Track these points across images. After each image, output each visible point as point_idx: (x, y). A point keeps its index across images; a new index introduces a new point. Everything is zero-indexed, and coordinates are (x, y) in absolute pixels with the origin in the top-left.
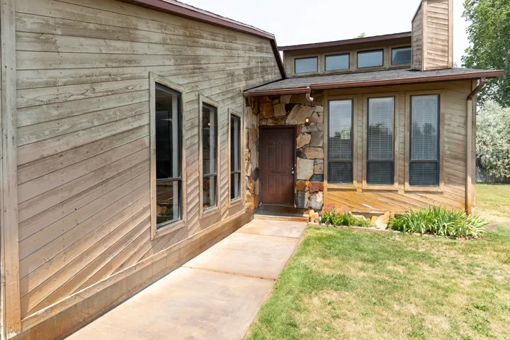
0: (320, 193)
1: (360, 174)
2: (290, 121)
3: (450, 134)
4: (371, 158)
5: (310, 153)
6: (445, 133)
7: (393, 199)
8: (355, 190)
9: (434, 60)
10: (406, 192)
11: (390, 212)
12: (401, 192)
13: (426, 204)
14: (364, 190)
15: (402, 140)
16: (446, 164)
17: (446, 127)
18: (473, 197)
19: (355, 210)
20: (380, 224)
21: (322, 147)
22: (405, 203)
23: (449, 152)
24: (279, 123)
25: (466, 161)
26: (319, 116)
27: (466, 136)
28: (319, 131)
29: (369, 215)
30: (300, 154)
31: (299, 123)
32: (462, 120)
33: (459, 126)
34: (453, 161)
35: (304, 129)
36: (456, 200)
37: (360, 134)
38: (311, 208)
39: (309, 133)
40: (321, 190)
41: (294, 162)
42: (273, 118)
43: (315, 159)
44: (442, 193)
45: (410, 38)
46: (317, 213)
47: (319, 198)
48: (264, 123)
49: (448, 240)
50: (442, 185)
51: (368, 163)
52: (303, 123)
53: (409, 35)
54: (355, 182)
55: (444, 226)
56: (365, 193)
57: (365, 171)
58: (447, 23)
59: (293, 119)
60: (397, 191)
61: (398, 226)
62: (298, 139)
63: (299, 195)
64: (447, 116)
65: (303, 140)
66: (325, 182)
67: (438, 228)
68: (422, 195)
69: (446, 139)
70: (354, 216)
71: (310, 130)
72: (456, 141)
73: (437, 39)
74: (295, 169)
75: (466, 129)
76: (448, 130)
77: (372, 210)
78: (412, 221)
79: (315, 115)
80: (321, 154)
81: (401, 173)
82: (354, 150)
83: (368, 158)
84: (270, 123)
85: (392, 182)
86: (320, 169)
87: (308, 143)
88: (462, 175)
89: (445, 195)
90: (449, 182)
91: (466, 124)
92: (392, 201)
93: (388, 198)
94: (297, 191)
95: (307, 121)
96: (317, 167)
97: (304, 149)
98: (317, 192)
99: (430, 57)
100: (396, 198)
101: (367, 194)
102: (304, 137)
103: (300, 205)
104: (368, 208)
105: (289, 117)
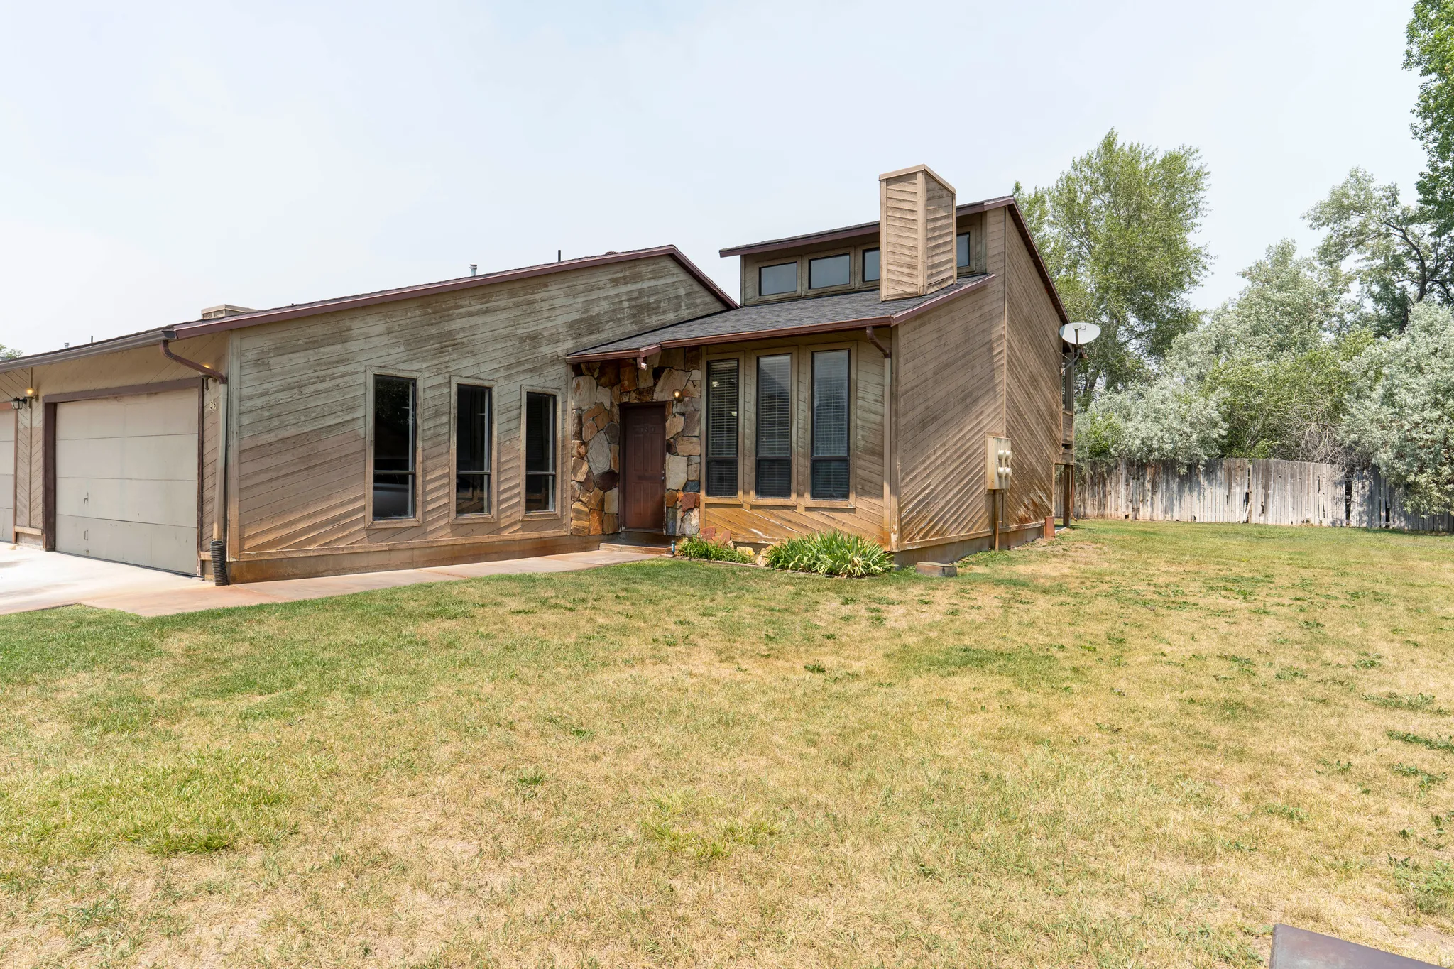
0: (696, 511)
1: (747, 479)
2: (658, 396)
3: (866, 415)
4: (765, 454)
5: (684, 447)
6: (859, 412)
7: (789, 521)
8: (741, 506)
9: (898, 282)
11: (780, 540)
12: (800, 510)
13: (831, 528)
14: (752, 506)
15: (801, 424)
16: (859, 462)
17: (860, 402)
19: (740, 539)
20: (760, 559)
21: (700, 437)
22: (805, 526)
23: (864, 443)
24: (645, 399)
25: (883, 457)
26: (694, 386)
27: (884, 415)
28: (694, 410)
29: (758, 547)
30: (670, 448)
31: (669, 398)
32: (878, 390)
33: (876, 401)
34: (867, 457)
35: (675, 408)
36: (872, 522)
38: (683, 534)
39: (683, 414)
40: (698, 506)
41: (662, 461)
42: (637, 390)
43: (689, 456)
44: (853, 510)
47: (695, 518)
48: (626, 399)
50: (852, 496)
51: (758, 462)
52: (673, 397)
54: (740, 493)
56: (754, 510)
57: (753, 475)
59: (661, 391)
60: (795, 507)
62: (668, 424)
63: (670, 515)
64: (861, 385)
65: (675, 424)
66: (703, 494)
68: (828, 513)
70: (739, 548)
71: (681, 409)
72: (875, 426)
74: (663, 473)
75: (883, 406)
76: (863, 409)
79: (690, 386)
80: (697, 448)
81: (800, 479)
82: (740, 442)
83: (757, 454)
84: (632, 398)
85: (787, 494)
86: (696, 471)
87: (680, 430)
88: (877, 479)
89: (858, 514)
90: (864, 492)
91: (882, 396)
92: (786, 523)
93: (783, 519)
94: (667, 508)
95: (677, 394)
96: (692, 468)
97: (675, 440)
98: (691, 510)
99: (891, 276)
100: (795, 520)
101: (757, 513)
102: (675, 420)
103: (670, 531)
104: (757, 534)
105: (658, 388)
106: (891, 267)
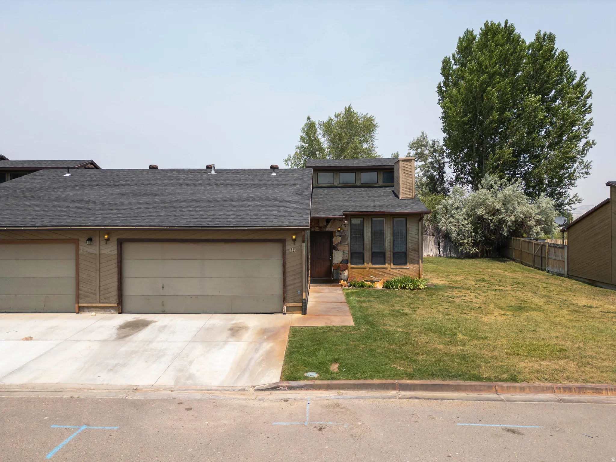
0: (347, 271)
1: (368, 259)
2: (329, 229)
3: (412, 239)
4: (374, 251)
5: (341, 248)
6: (410, 238)
8: (366, 268)
9: (405, 194)
10: (392, 268)
11: (384, 279)
12: (389, 269)
13: (401, 274)
14: (370, 268)
15: (389, 241)
16: (410, 253)
17: (410, 235)
18: (422, 270)
19: (366, 280)
20: (379, 286)
21: (348, 244)
22: (391, 274)
23: (411, 247)
24: (322, 230)
25: (419, 252)
26: (345, 226)
27: (418, 239)
28: (346, 235)
29: (373, 282)
30: (335, 248)
31: (334, 230)
32: (417, 231)
33: (416, 234)
34: (412, 252)
35: (337, 234)
36: (415, 272)
37: (368, 237)
38: (341, 279)
39: (340, 236)
40: (347, 269)
41: (331, 253)
42: (318, 226)
43: (343, 251)
44: (408, 269)
45: (393, 169)
46: (345, 282)
47: (346, 273)
48: (313, 230)
49: (410, 291)
50: (408, 264)
51: (372, 253)
52: (337, 230)
53: (393, 167)
54: (365, 264)
55: (408, 285)
56: (371, 270)
57: (371, 258)
58: (411, 174)
59: (330, 227)
60: (387, 268)
61: (388, 286)
62: (334, 239)
63: (335, 272)
64: (410, 229)
65: (336, 240)
66: (349, 264)
67: (406, 286)
68: (399, 270)
69: (410, 241)
70: (365, 283)
71: (340, 234)
72: (415, 242)
73: (407, 182)
74: (332, 257)
75: (419, 236)
76: (411, 236)
77: (374, 279)
78: (394, 283)
79: (343, 226)
80: (347, 248)
81: (389, 259)
82: (365, 246)
83: (372, 251)
84: (317, 229)
85: (385, 264)
86: (347, 256)
87: (339, 242)
88: (417, 259)
89: (410, 269)
90: (412, 263)
91: (418, 233)
92: (384, 274)
93: (382, 272)
94: (333, 270)
95: (339, 229)
96: (346, 255)
97: (337, 245)
98: (345, 270)
99: (403, 192)
100: (387, 272)
101: (372, 270)
102: (337, 238)
103: (335, 278)
104: (372, 278)
105: (328, 226)
106: (403, 189)
